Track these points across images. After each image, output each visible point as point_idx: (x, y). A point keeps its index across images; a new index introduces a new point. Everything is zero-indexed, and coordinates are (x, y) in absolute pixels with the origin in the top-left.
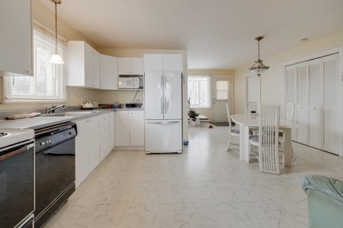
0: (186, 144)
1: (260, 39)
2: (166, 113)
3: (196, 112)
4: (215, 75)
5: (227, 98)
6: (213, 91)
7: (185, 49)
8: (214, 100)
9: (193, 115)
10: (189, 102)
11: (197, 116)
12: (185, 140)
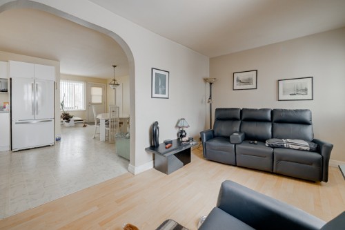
0: (58, 140)
1: (115, 66)
2: (37, 114)
3: (71, 114)
4: (90, 82)
5: (101, 102)
6: (88, 96)
7: (58, 60)
8: (89, 104)
9: (67, 117)
10: (62, 105)
11: (72, 117)
12: (57, 137)
